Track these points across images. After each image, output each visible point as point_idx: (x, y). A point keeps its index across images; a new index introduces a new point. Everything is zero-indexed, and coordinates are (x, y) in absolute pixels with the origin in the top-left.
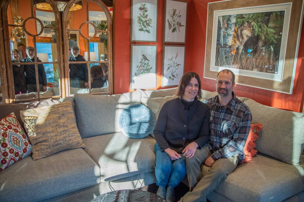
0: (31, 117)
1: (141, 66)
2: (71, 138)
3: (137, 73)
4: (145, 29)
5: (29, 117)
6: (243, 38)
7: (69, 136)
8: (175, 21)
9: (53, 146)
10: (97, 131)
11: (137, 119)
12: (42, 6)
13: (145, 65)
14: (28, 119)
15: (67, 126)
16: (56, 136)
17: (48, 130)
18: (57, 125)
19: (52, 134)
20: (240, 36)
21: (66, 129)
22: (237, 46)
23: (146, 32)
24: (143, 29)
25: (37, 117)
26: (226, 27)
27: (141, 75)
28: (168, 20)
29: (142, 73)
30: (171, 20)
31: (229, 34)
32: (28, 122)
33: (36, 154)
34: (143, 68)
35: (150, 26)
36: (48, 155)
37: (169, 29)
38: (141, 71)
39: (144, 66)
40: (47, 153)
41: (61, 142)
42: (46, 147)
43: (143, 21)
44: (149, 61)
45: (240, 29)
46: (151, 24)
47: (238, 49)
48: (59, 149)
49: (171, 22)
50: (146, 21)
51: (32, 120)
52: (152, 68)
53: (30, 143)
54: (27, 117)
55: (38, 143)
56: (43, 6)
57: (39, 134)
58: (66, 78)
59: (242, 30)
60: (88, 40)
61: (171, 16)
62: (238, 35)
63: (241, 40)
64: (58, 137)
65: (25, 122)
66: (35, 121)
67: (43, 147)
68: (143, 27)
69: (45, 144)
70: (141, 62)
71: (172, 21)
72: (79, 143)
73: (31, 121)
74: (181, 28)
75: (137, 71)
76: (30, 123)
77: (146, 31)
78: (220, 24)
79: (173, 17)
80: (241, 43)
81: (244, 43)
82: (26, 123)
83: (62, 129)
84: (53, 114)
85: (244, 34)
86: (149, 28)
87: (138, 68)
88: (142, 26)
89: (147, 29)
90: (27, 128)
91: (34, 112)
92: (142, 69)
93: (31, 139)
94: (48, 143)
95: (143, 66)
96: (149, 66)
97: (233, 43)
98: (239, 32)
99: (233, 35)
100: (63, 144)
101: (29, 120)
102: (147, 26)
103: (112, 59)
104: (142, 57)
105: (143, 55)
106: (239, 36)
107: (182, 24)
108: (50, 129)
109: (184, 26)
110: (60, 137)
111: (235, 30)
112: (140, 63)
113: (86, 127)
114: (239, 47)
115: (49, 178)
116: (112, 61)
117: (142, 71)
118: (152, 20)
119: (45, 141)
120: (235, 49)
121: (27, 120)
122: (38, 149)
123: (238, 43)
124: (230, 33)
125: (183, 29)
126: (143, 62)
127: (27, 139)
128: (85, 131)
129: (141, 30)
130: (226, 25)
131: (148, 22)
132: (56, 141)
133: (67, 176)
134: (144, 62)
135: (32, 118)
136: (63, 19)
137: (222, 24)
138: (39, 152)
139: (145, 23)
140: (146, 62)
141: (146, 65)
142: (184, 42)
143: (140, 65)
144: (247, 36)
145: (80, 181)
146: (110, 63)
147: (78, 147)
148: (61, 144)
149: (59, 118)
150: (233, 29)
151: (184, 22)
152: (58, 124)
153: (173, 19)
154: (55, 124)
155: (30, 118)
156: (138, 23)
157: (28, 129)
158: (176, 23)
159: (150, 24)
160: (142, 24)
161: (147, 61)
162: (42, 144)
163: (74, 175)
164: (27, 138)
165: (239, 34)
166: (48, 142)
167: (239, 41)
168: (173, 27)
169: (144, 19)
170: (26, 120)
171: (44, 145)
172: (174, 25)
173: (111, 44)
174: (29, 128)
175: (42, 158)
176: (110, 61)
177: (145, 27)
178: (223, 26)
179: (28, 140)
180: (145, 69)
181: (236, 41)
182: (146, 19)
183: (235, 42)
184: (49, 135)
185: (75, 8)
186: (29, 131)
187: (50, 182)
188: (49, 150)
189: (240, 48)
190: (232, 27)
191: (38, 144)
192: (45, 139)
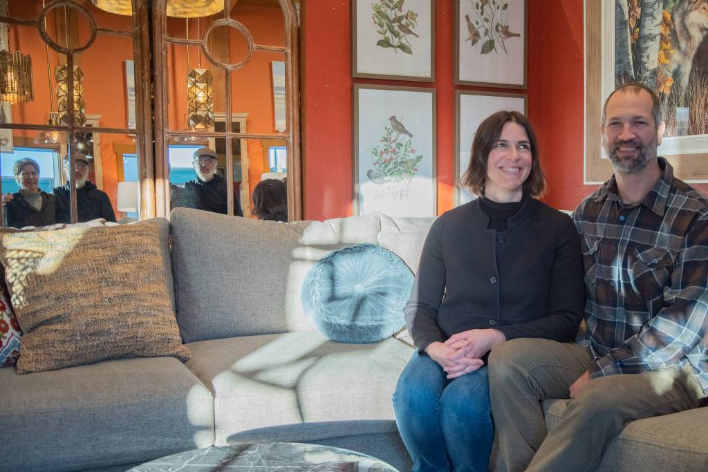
0: (26, 251)
1: (385, 150)
2: (145, 320)
3: (375, 171)
4: (395, 41)
5: (19, 251)
6: (689, 38)
7: (137, 313)
8: (490, 20)
9: (82, 335)
10: (236, 319)
11: (358, 286)
12: (118, 6)
13: (399, 148)
14: (16, 256)
15: (134, 286)
16: (95, 306)
17: (74, 290)
18: (102, 278)
19: (84, 302)
20: (681, 32)
21: (128, 291)
22: (673, 67)
23: (398, 50)
24: (392, 43)
25: (44, 254)
26: (639, 17)
27: (388, 178)
28: (467, 17)
29: (391, 172)
30: (475, 16)
31: (650, 34)
32: (14, 263)
33: (27, 358)
34: (394, 156)
35: (410, 32)
36: (66, 363)
37: (473, 44)
38: (386, 167)
39: (397, 150)
40: (63, 356)
41: (111, 326)
42: (60, 337)
43: (388, 19)
44: (411, 136)
45: (680, 11)
46: (414, 27)
47: (676, 74)
48: (103, 350)
49: (477, 23)
50: (399, 20)
51: (27, 259)
52: (421, 157)
53: (18, 328)
54: (13, 253)
55: (40, 325)
56: (120, 4)
57: (46, 300)
58: (159, 178)
59: (684, 14)
60: (227, 71)
61: (477, 5)
62: (674, 32)
63: (683, 45)
64: (100, 311)
65: (7, 264)
66: (34, 262)
67: (51, 337)
68: (389, 34)
69: (59, 327)
70: (385, 139)
71: (479, 21)
72: (169, 340)
73: (22, 261)
74: (510, 42)
75: (375, 164)
76: (22, 267)
77: (399, 47)
78: (622, 13)
79: (482, 7)
80: (685, 54)
81: (694, 52)
82: (10, 267)
83: (117, 291)
84: (95, 248)
85: (693, 23)
86: (407, 39)
87: (378, 157)
88: (386, 31)
89: (404, 41)
90: (11, 281)
91: (40, 240)
92: (391, 159)
93: (19, 314)
94: (67, 327)
95: (394, 152)
96: (413, 151)
97: (663, 60)
98: (677, 22)
99: (661, 34)
100: (117, 334)
101: (18, 259)
102: (402, 34)
103: (297, 127)
104: (389, 125)
105: (393, 118)
106: (678, 34)
107: (511, 30)
108: (78, 287)
109: (518, 35)
110: (109, 312)
111: (664, 19)
112: (382, 141)
113: (202, 305)
114: (679, 67)
115: (45, 406)
116: (297, 133)
117: (391, 166)
118: (416, 15)
119: (59, 319)
120: (670, 75)
121: (12, 259)
122: (36, 341)
123: (676, 56)
124: (652, 32)
125: (517, 46)
126: (392, 140)
127: (9, 315)
128: (197, 318)
129: (384, 43)
130: (639, 10)
131: (404, 22)
132: (95, 322)
133: (102, 405)
134: (396, 140)
135: (28, 255)
136: (156, 11)
137: (626, 10)
138: (39, 352)
139: (396, 26)
140: (403, 138)
141: (403, 149)
142: (521, 83)
143: (382, 146)
144: (702, 29)
145: (143, 427)
146: (291, 139)
147: (166, 353)
148: (109, 333)
149: (113, 261)
150: (659, 18)
151: (517, 24)
152: (107, 275)
153: (482, 13)
154: (97, 275)
155: (22, 254)
156: (375, 22)
157: (12, 285)
158: (494, 26)
159: (411, 28)
160: (385, 28)
161: (407, 136)
162: (52, 327)
163: (125, 407)
164: (8, 310)
165: (678, 29)
166: (70, 321)
167: (679, 48)
168: (483, 40)
169: (393, 11)
170: (9, 260)
171: (55, 331)
172: (486, 33)
173: (295, 85)
174: (16, 282)
175: (44, 370)
176: (291, 136)
177: (396, 35)
178: (630, 16)
179: (13, 316)
180: (399, 160)
181: (672, 51)
182: (399, 14)
183: (668, 56)
184: (75, 303)
185: (206, 9)
186: (14, 289)
187: (46, 416)
188: (70, 348)
189: (682, 69)
190: (655, 13)
191: (39, 329)
192: (60, 312)
